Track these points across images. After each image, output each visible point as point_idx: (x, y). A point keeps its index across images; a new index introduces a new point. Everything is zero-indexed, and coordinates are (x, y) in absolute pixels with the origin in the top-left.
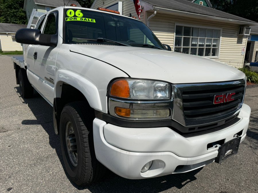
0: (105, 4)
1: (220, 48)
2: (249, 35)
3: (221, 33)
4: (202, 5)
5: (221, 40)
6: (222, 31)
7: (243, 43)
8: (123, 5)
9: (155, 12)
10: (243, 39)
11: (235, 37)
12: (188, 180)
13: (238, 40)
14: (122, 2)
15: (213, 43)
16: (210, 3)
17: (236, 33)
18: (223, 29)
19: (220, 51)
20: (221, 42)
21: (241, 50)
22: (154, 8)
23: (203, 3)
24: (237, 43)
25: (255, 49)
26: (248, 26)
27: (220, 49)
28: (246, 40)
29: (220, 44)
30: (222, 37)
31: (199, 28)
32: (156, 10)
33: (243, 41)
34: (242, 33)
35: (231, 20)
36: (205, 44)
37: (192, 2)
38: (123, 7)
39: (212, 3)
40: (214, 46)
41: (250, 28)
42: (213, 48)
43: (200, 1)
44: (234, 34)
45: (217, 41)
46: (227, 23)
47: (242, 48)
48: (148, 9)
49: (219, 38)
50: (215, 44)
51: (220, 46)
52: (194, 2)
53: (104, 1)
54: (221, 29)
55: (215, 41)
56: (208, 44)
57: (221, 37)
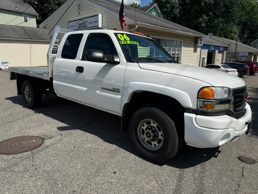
0: (81, 14)
1: (182, 56)
2: (202, 45)
3: (183, 44)
4: (155, 15)
5: (182, 49)
6: (183, 42)
7: (197, 52)
8: (102, 17)
9: (137, 26)
10: (198, 49)
11: (192, 47)
12: (217, 153)
13: (194, 49)
14: (101, 15)
15: (177, 52)
16: (161, 14)
17: (193, 44)
18: (184, 40)
19: (182, 59)
20: (182, 51)
21: (197, 57)
22: (137, 23)
23: (155, 14)
24: (194, 52)
25: (202, 56)
26: (201, 38)
27: (182, 58)
28: (199, 49)
29: (182, 53)
30: (184, 47)
31: (167, 40)
32: (137, 25)
33: (197, 50)
34: (197, 44)
35: (190, 33)
36: (171, 53)
37: (147, 12)
38: (102, 19)
39: (162, 15)
40: (178, 55)
41: (202, 40)
42: (177, 57)
43: (153, 12)
44: (191, 44)
45: (180, 50)
46: (186, 36)
47: (196, 56)
48: (130, 24)
49: (181, 48)
50: (178, 53)
51: (182, 54)
52: (148, 12)
53: (79, 12)
54: (182, 40)
55: (179, 50)
56: (173, 53)
57: (182, 47)
